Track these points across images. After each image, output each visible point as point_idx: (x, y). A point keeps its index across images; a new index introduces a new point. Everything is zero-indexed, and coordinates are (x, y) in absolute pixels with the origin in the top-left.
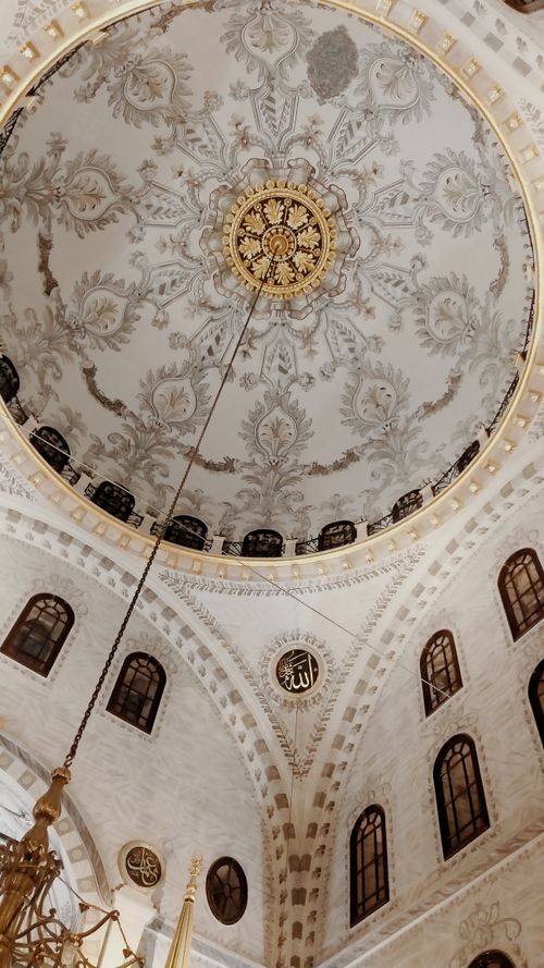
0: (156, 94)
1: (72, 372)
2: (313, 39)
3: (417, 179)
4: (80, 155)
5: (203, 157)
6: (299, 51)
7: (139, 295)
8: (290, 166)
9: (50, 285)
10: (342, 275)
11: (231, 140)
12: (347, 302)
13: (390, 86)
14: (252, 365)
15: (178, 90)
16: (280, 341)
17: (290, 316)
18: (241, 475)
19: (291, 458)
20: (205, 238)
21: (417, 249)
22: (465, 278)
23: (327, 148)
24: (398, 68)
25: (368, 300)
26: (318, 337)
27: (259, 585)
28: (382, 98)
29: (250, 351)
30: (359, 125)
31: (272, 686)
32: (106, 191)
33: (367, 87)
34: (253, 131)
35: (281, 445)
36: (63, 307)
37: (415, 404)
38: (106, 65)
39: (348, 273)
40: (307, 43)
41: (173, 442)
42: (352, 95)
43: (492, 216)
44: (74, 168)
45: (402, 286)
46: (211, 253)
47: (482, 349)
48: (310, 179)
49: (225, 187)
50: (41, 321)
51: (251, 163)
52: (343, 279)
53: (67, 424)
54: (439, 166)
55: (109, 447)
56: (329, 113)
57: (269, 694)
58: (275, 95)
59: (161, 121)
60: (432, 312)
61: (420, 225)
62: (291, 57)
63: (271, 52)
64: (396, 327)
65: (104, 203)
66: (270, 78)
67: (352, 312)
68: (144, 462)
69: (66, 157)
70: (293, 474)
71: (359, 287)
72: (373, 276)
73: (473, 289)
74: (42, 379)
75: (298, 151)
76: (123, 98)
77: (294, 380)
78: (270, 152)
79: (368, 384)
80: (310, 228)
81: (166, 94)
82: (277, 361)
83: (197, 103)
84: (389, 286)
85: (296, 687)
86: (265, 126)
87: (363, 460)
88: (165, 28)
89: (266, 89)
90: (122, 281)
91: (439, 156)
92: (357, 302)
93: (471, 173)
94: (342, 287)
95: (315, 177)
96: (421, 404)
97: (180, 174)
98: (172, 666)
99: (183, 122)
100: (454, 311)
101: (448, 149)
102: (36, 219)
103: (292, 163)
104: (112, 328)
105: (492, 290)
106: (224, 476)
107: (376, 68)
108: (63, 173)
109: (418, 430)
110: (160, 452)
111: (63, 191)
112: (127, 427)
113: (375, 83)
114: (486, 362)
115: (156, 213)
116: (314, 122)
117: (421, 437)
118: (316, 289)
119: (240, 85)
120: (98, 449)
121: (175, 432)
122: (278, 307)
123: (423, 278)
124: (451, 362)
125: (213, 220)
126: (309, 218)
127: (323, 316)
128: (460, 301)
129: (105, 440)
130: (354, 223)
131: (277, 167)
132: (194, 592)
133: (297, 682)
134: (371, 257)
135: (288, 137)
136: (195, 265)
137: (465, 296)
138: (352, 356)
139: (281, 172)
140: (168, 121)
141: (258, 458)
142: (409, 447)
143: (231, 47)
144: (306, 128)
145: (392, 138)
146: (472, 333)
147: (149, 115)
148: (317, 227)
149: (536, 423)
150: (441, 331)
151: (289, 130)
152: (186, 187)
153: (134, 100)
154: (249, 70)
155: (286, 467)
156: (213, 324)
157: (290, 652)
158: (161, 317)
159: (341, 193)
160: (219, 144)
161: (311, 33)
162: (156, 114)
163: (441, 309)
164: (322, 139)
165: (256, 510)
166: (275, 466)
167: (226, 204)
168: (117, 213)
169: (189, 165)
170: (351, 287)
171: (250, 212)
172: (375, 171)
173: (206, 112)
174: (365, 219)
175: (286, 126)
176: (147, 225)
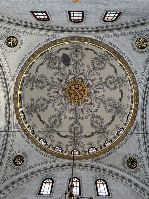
0: (43, 83)
1: (55, 135)
2: (61, 58)
3: (91, 67)
4: (37, 99)
5: (56, 87)
6: (60, 62)
7: (59, 115)
9: (43, 122)
10: (90, 90)
11: (59, 82)
12: (94, 93)
13: (77, 57)
14: (86, 114)
15: (46, 80)
16: (87, 107)
17: (86, 102)
18: (96, 134)
19: (103, 125)
20: (65, 99)
21: (99, 77)
22: (110, 75)
23: (74, 73)
24: (76, 53)
26: (93, 102)
27: (112, 151)
28: (77, 59)
29: (84, 112)
30: (76, 66)
31: (129, 170)
32: (44, 102)
33: (73, 60)
34: (61, 78)
35: (100, 124)
36: (48, 125)
37: (117, 101)
38: (32, 83)
40: (60, 60)
41: (80, 136)
42: (72, 63)
43: (106, 62)
44: (37, 101)
45: (101, 84)
46: (67, 101)
47: (121, 83)
48: (75, 79)
49: (63, 90)
50: (45, 129)
51: (64, 83)
53: (59, 144)
54: (93, 62)
55: (69, 144)
56: (71, 68)
57: (130, 172)
58: (61, 71)
59: (47, 86)
60: (109, 84)
61: (97, 73)
62: (60, 64)
63: (56, 65)
64: (105, 91)
65: (45, 104)
66: (58, 69)
67: (96, 94)
68: (77, 143)
69: (35, 100)
70: (105, 128)
71: (94, 90)
72: (95, 86)
73: (112, 76)
74: (50, 139)
75: (70, 77)
76: (38, 86)
77: (94, 112)
78: (66, 80)
79: (107, 103)
81: (45, 82)
82: (89, 111)
83: (50, 80)
84: (99, 86)
85: (134, 167)
86: (63, 76)
87: (116, 116)
88: (38, 71)
89: (59, 71)
90: (55, 115)
91: (91, 61)
92: (96, 92)
93: (98, 59)
94: (91, 92)
95: (75, 78)
96: (119, 100)
97: (54, 92)
98: (106, 179)
99: (50, 84)
101: (92, 59)
102: (35, 113)
103: (71, 79)
104: (58, 123)
105: (115, 73)
106: (93, 137)
107: (73, 56)
108: (36, 103)
109: (121, 104)
110: (79, 139)
111: (37, 106)
112: (70, 139)
113: (74, 58)
114: (124, 84)
115: (54, 101)
117: (123, 105)
118: (87, 95)
119: (55, 73)
120: (67, 146)
121: (79, 134)
122: (83, 102)
123: (103, 80)
124: (118, 89)
125: (64, 96)
126: (78, 85)
127: (92, 98)
128: (112, 79)
129: (68, 144)
130: (86, 81)
131: (68, 81)
132: (101, 160)
133: (134, 166)
134: (93, 84)
135: (67, 75)
136: (65, 105)
137: (112, 78)
138: (101, 101)
139: (70, 81)
140: (47, 85)
141: (97, 129)
142: (122, 108)
143: (50, 68)
144: (69, 72)
145: (82, 64)
146: (118, 82)
147: (44, 86)
148: (81, 85)
150: (113, 86)
152: (57, 94)
153: (40, 85)
154: (55, 70)
155: (103, 127)
156: (74, 112)
157: (128, 160)
158: (65, 117)
159: (81, 78)
161: (60, 58)
163: (110, 83)
164: (72, 72)
165: (103, 138)
166: (101, 129)
167: (64, 92)
168: (48, 105)
169: (55, 90)
170: (93, 91)
171: (69, 91)
172: (84, 71)
173: (52, 80)
174: (87, 79)
175: (66, 74)
176: (54, 103)
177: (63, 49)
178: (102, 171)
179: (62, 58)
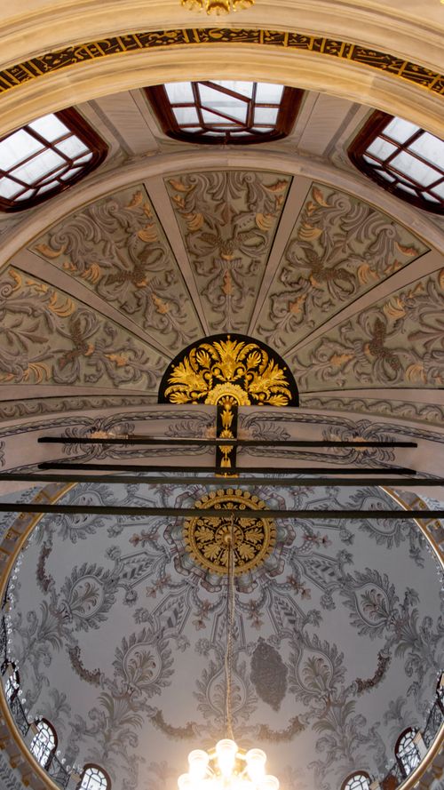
0: (367, 598)
2: (289, 686)
3: (173, 643)
4: (398, 545)
5: (315, 559)
6: (293, 669)
8: (255, 582)
10: (173, 542)
11: (303, 579)
12: (156, 532)
15: (352, 603)
17: (187, 493)
21: (139, 604)
22: (97, 628)
23: (240, 611)
25: (143, 546)
30: (230, 643)
33: (240, 674)
34: (292, 592)
37: (57, 541)
38: (406, 621)
39: (169, 547)
40: (293, 680)
42: (245, 659)
43: (115, 683)
45: (129, 576)
46: (272, 496)
47: (50, 619)
48: (237, 584)
49: (289, 544)
51: (281, 569)
52: (170, 541)
54: (167, 669)
56: (252, 636)
58: (291, 627)
59: (354, 576)
60: (98, 586)
61: (149, 619)
62: (295, 661)
63: (309, 659)
64: (111, 552)
66: (300, 638)
67: (147, 529)
69: (407, 545)
71: (155, 547)
72: (152, 560)
73: (86, 630)
75: (256, 595)
76: (386, 591)
78: (273, 583)
80: (215, 557)
81: (360, 599)
83: (336, 596)
84: (136, 566)
86: (286, 600)
88: (381, 658)
89: (298, 628)
91: (172, 673)
92: (149, 538)
93: (146, 688)
94: (166, 536)
95: (234, 587)
96: (53, 548)
97: (324, 541)
99: (340, 580)
100: (85, 605)
101: (169, 684)
103: (254, 585)
105: (77, 648)
107: (243, 693)
109: (40, 540)
113: (238, 682)
114: (40, 622)
116: (257, 622)
118: (183, 521)
119: (316, 623)
122: (200, 492)
123: (121, 593)
124: (59, 585)
126: (221, 562)
128: (87, 614)
130: (190, 578)
131: (263, 576)
134: (163, 569)
135: (268, 602)
137: (88, 620)
139: (258, 575)
140: (349, 578)
143: (335, 651)
144: (260, 615)
145: (205, 654)
146: (64, 614)
147: (364, 580)
148: (211, 560)
150: (82, 586)
151: (270, 607)
152: (315, 533)
153: (378, 590)
154: (316, 637)
159: (212, 590)
160: (309, 572)
161: (292, 690)
162: (360, 581)
163: (93, 595)
164: (246, 615)
167: (282, 533)
168: (353, 503)
169: (322, 550)
170: (161, 541)
171: (263, 540)
172: (200, 622)
173: (329, 593)
174: (185, 587)
175: (273, 609)
176: (329, 499)
177: (278, 736)
179: (285, 689)
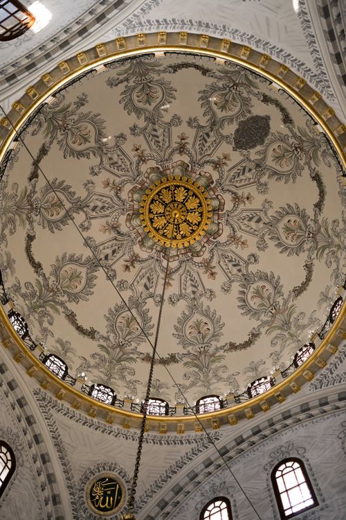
0: (148, 102)
1: (21, 234)
2: (249, 115)
3: (271, 213)
4: (90, 113)
5: (154, 147)
6: (237, 118)
7: (80, 206)
8: (200, 174)
9: (34, 176)
10: (204, 246)
11: (175, 146)
12: (201, 263)
13: (278, 158)
14: (129, 277)
16: (151, 269)
17: (163, 257)
18: (98, 343)
19: (134, 345)
20: (133, 191)
21: (255, 251)
22: (279, 278)
23: (226, 174)
24: (288, 151)
25: (214, 267)
26: (175, 276)
27: (99, 423)
28: (270, 162)
29: (131, 267)
30: (250, 170)
31: (85, 499)
32: (92, 140)
33: (265, 152)
34: (189, 147)
35: (129, 333)
36: (35, 192)
37: (224, 341)
38: (133, 73)
39: (208, 247)
40: (244, 115)
41: (62, 304)
42: (254, 153)
43: (309, 250)
44: (84, 117)
45: (239, 267)
46: (132, 201)
47: (277, 323)
48: (208, 186)
49: (158, 168)
50: (19, 194)
51: (179, 163)
52: (204, 249)
53: (5, 264)
54: (288, 210)
55: (23, 290)
56: (236, 157)
57: (81, 505)
58: (212, 134)
59: (143, 117)
60: (252, 290)
61: (262, 238)
62: (231, 120)
63: (222, 111)
64: (226, 290)
65: (88, 145)
66: (214, 124)
67: (202, 271)
68: (40, 309)
69: (84, 110)
70: (131, 356)
71: (212, 258)
72: (222, 255)
73: (282, 287)
74: (3, 229)
75: (208, 169)
76: (130, 95)
77: (151, 296)
78: (192, 161)
79: (197, 317)
80: (197, 213)
81: (153, 105)
82: (145, 280)
83: (167, 118)
84: (230, 265)
85: (101, 506)
86: (197, 147)
87: (181, 364)
88: (175, 71)
89: (208, 130)
90: (74, 193)
91: (289, 206)
92: (207, 265)
93: (305, 222)
94: (202, 253)
95: (212, 186)
96: (228, 342)
97: (137, 150)
98: (20, 460)
99: (154, 124)
100: (266, 294)
101: (296, 204)
102: (47, 135)
103: (203, 174)
104: (55, 217)
105: (294, 291)
106: (87, 340)
107: (275, 146)
108: (76, 117)
109: (221, 357)
110: (52, 307)
111: (70, 127)
112: (38, 282)
113: (270, 152)
114: (279, 331)
115: (112, 164)
116: (225, 158)
117: (223, 362)
118: (185, 248)
119: (195, 120)
120: (17, 288)
121: (65, 298)
122: (158, 249)
123: (253, 268)
124: (255, 323)
125: (142, 183)
126: (199, 206)
127: (184, 265)
128: (271, 290)
129: (22, 285)
130: (223, 221)
131: (193, 171)
132: (53, 411)
133: (104, 503)
134: (226, 244)
135: (208, 158)
136: (120, 203)
137: (275, 288)
138: (192, 296)
139: (194, 175)
140: (147, 119)
141: (112, 336)
142: (214, 366)
143: (202, 98)
144: (219, 158)
145: (266, 185)
146: (274, 311)
147: (138, 111)
148: (201, 214)
149: (317, 379)
150: (254, 303)
151: (209, 155)
152: (137, 158)
153: (135, 99)
154: (204, 115)
155: (128, 349)
156: (115, 242)
157: (104, 479)
158: (86, 224)
159: (222, 201)
160: (167, 144)
161: (250, 112)
162: (142, 112)
163: (258, 290)
164: (226, 168)
165: (102, 370)
166: (121, 346)
167: (154, 178)
168: (91, 154)
169: (144, 146)
170: (207, 255)
171: (166, 188)
172: (248, 198)
173: (169, 124)
174: (231, 222)
175: (209, 152)
176: (104, 168)
177: (283, 110)
178: (29, 437)
179: (252, 118)
